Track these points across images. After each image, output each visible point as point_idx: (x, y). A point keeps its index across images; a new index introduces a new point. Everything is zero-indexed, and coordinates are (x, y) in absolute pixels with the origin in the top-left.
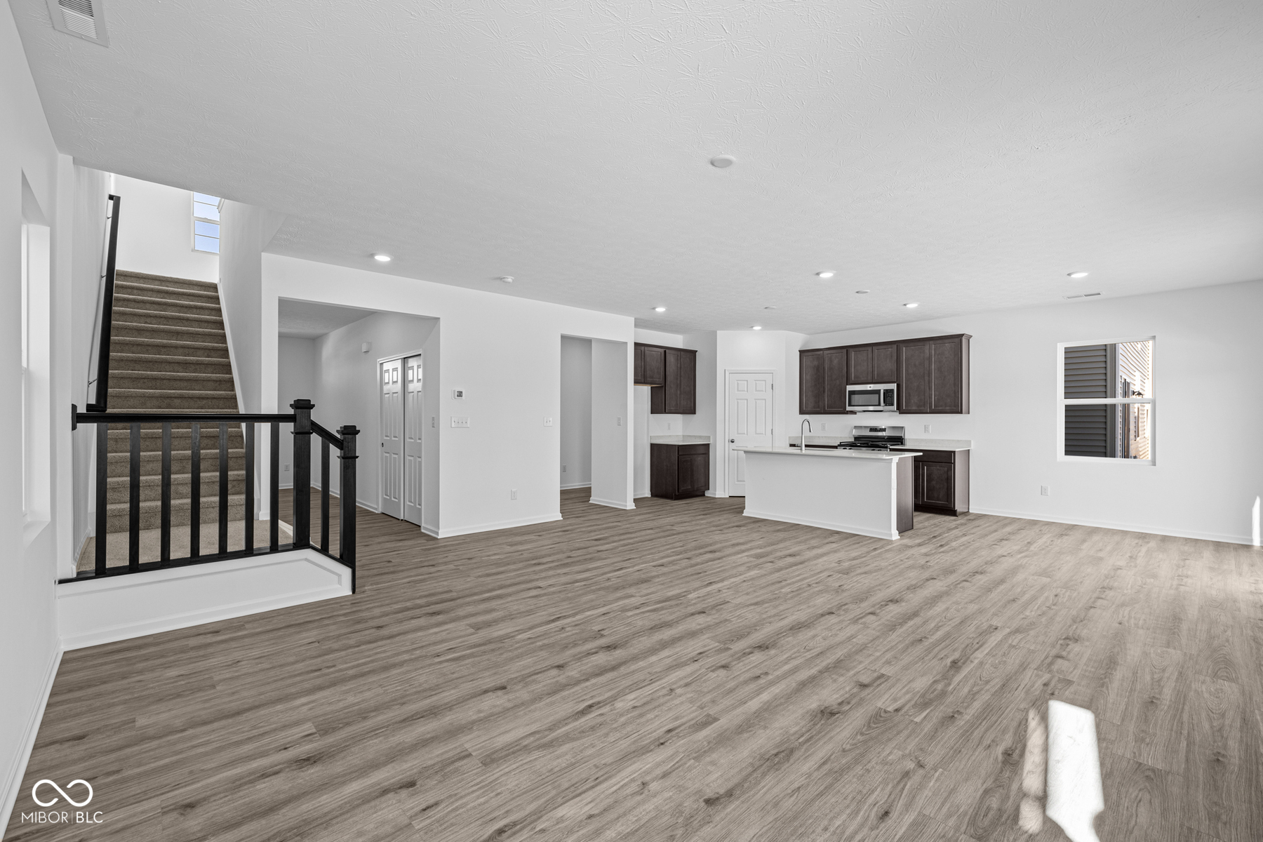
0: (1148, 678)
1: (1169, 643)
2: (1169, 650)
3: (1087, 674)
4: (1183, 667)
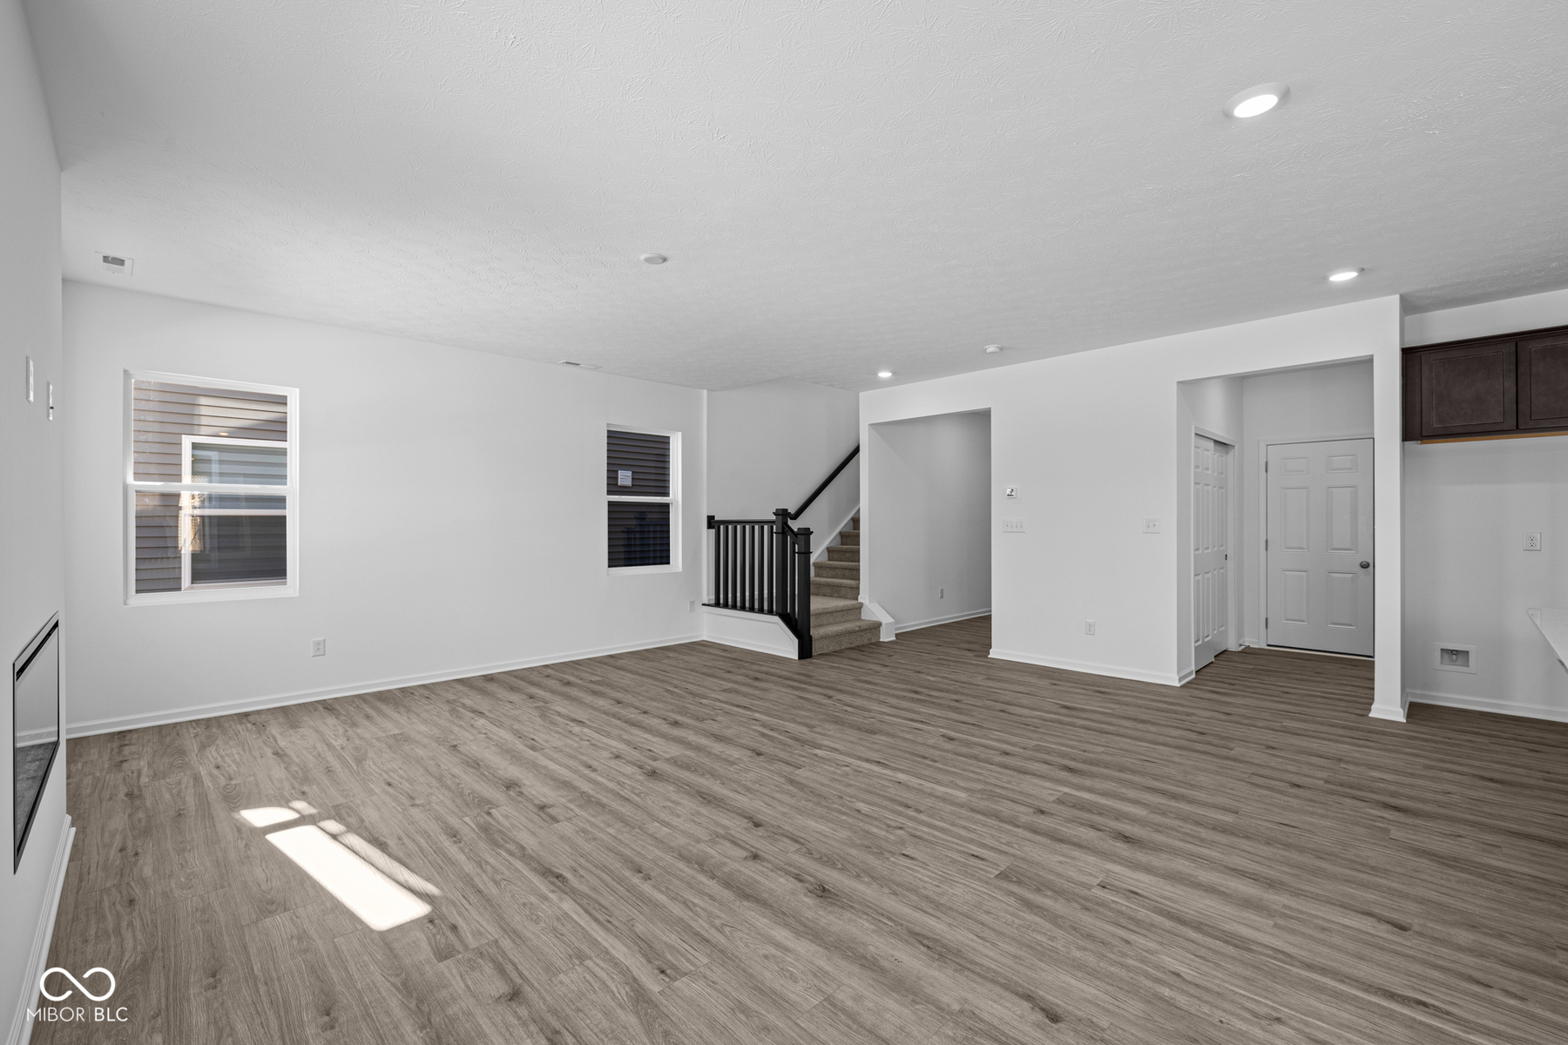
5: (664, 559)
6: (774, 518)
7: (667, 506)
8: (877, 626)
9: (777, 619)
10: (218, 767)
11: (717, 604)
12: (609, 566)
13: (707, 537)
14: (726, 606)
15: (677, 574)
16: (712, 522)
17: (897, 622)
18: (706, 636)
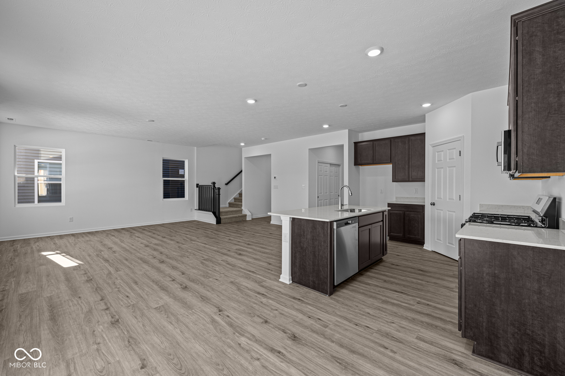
0: (53, 281)
1: (51, 299)
2: (49, 295)
3: (61, 306)
4: (42, 290)
5: (183, 196)
6: (211, 184)
7: (184, 181)
8: (246, 216)
9: (211, 213)
10: (38, 246)
11: (199, 209)
12: (164, 198)
13: (196, 190)
14: (201, 210)
15: (186, 201)
16: (197, 185)
17: (252, 215)
18: (195, 219)
